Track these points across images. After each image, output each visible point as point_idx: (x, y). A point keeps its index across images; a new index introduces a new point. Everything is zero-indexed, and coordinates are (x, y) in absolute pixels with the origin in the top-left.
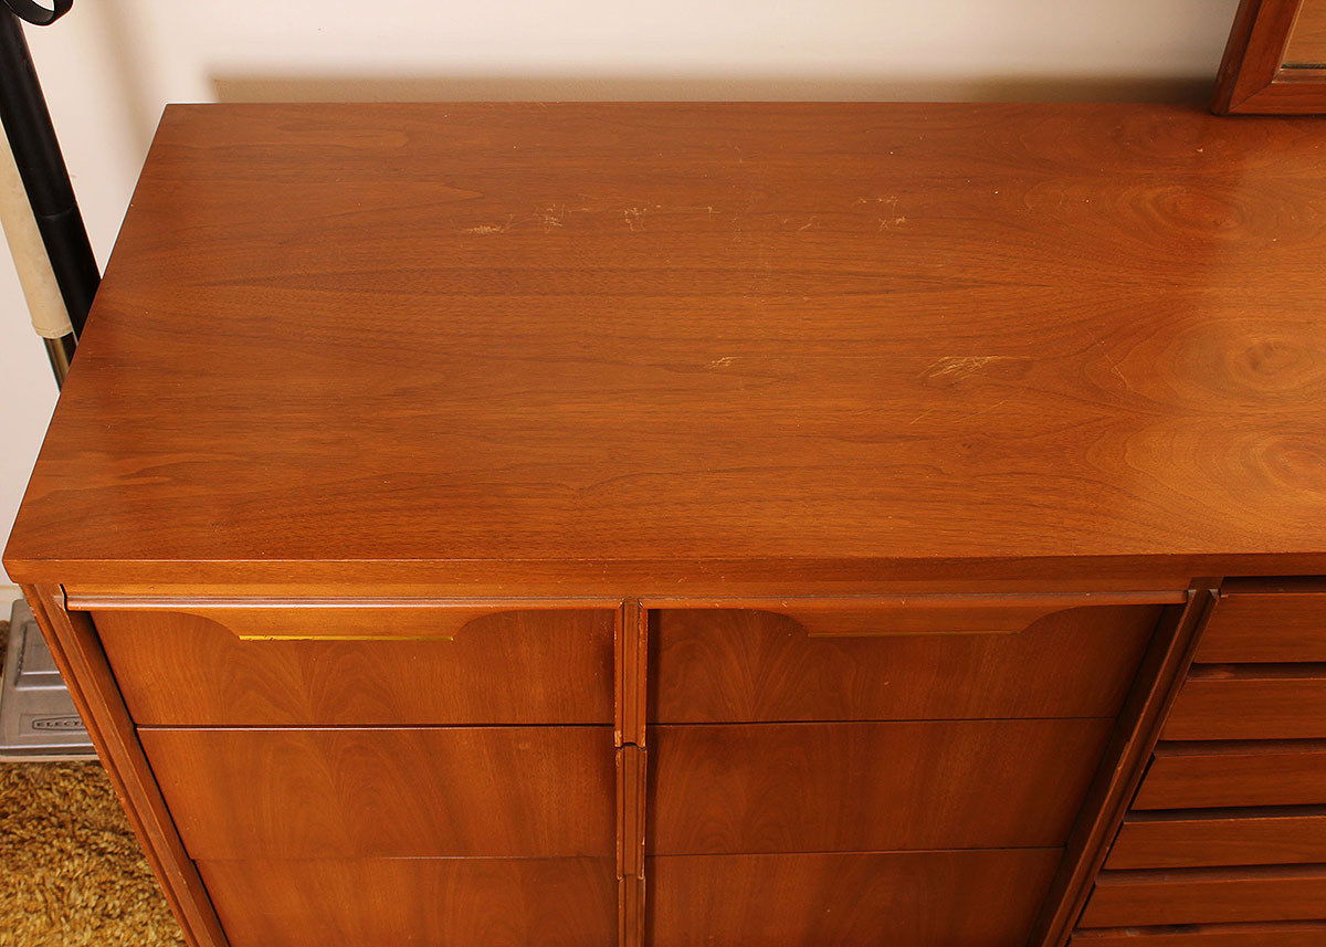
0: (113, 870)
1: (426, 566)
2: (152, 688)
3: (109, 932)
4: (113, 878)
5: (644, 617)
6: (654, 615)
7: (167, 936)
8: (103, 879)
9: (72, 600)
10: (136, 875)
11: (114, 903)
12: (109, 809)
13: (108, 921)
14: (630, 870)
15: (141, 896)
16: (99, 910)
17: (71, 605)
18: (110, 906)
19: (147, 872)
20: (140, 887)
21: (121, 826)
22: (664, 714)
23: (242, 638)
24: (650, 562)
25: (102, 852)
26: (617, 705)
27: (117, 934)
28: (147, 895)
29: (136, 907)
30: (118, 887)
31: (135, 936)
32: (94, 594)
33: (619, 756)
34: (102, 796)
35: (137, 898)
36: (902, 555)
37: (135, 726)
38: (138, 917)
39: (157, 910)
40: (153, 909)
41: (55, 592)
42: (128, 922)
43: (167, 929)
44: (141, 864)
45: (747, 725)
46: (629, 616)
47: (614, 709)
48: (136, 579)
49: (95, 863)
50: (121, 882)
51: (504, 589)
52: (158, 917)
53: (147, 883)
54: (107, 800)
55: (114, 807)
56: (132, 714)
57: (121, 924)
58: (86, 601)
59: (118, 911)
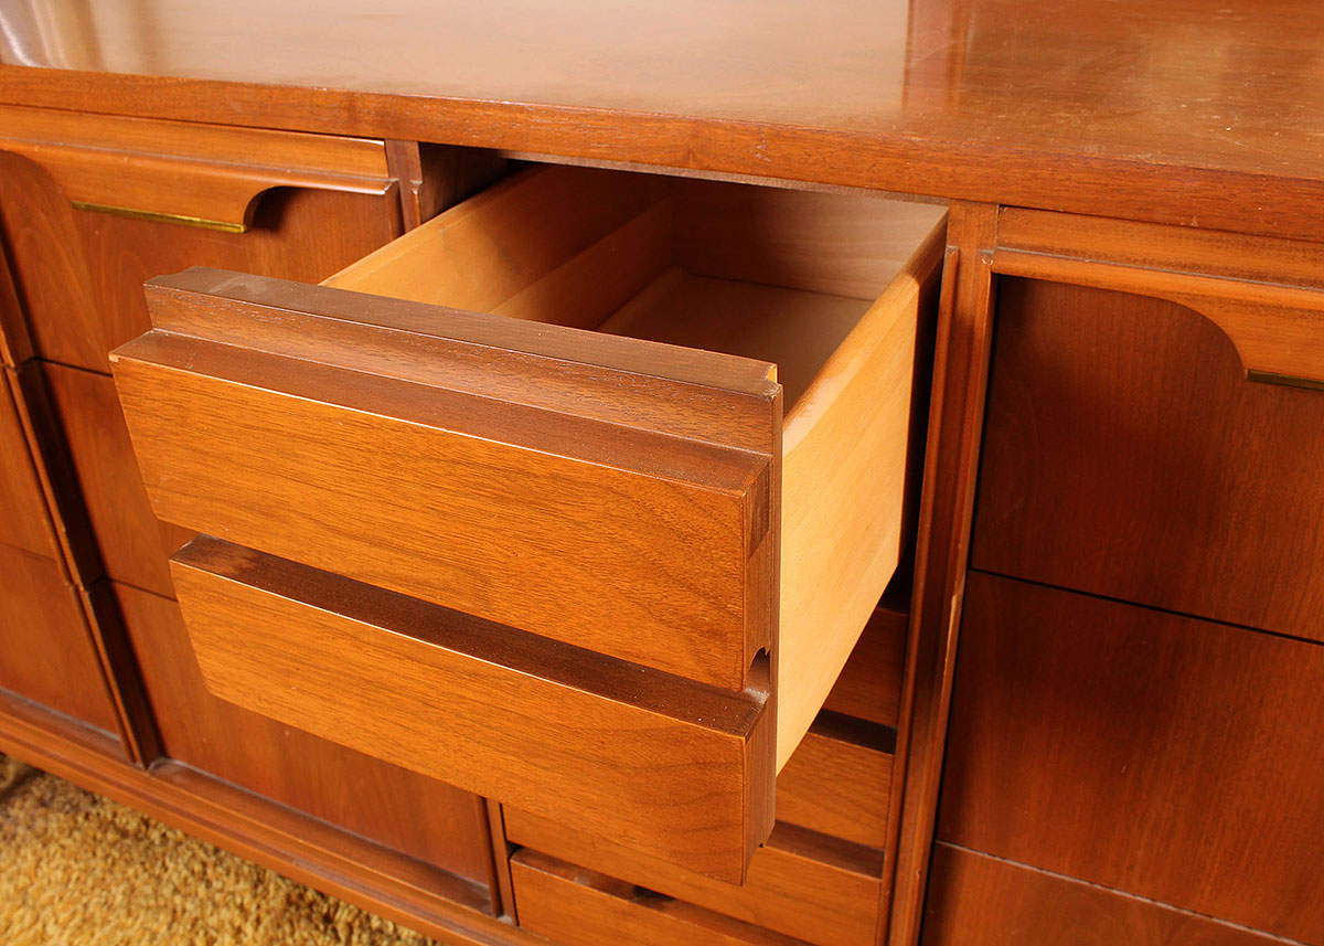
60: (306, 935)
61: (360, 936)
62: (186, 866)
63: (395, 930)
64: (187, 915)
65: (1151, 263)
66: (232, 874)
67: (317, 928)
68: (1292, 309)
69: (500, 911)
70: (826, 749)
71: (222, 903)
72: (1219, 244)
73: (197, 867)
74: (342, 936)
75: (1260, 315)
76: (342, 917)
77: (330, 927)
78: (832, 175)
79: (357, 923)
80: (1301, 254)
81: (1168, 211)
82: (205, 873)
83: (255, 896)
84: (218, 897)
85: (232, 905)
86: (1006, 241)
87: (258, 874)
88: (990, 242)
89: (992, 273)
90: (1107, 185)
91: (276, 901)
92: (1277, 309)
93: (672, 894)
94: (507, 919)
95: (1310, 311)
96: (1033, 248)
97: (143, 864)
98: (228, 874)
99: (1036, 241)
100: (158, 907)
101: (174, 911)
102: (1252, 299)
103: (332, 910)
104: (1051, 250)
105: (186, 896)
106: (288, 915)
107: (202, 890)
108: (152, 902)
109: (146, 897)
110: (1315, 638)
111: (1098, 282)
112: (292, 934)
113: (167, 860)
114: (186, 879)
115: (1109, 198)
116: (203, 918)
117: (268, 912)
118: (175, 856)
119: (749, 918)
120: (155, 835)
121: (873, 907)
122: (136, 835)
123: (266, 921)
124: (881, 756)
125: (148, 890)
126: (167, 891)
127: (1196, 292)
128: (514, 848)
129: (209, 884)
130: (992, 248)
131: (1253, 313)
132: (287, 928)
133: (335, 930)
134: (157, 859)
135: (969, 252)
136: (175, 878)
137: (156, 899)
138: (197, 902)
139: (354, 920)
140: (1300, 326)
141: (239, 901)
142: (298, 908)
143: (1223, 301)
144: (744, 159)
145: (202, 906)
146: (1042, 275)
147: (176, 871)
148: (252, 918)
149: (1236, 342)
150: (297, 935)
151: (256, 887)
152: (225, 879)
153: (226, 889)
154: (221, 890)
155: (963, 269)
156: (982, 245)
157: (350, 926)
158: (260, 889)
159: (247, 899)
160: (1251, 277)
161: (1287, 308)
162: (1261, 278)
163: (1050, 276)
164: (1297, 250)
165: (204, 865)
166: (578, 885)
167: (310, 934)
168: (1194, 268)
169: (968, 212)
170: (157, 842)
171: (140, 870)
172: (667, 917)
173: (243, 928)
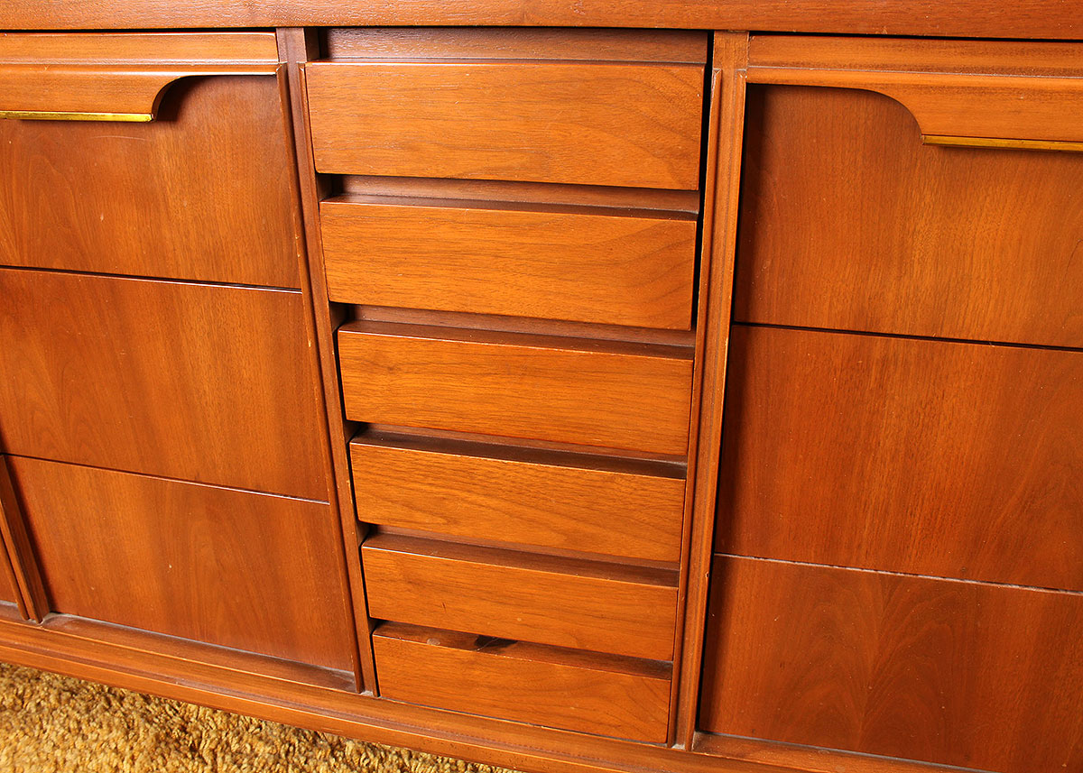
60: (177, 763)
61: (223, 758)
62: (62, 726)
63: (252, 750)
64: (68, 764)
65: (855, 67)
66: (105, 727)
67: (186, 756)
68: (952, 88)
69: (362, 688)
70: (632, 484)
71: (99, 750)
72: (900, 48)
73: (73, 725)
74: (208, 760)
75: (931, 94)
76: (205, 747)
77: (197, 755)
78: (631, 20)
79: (219, 748)
80: (953, 50)
81: (867, 24)
82: (80, 729)
83: (127, 741)
84: (94, 746)
85: (107, 750)
86: (755, 61)
87: (128, 723)
88: (743, 63)
89: (747, 84)
90: (824, 10)
91: (146, 741)
92: (941, 88)
93: (510, 637)
94: (367, 693)
95: (963, 87)
96: (774, 64)
97: (22, 729)
98: (101, 727)
99: (775, 59)
100: (41, 761)
101: (56, 762)
102: (925, 83)
103: (196, 742)
104: (786, 65)
105: (65, 750)
106: (159, 750)
107: (79, 743)
108: (35, 759)
109: (28, 755)
110: (976, 338)
111: (820, 82)
112: (164, 765)
113: (45, 723)
114: (63, 736)
115: (827, 19)
116: (83, 765)
117: (141, 751)
118: (51, 721)
119: (573, 644)
120: (31, 706)
121: (671, 612)
122: (13, 708)
123: (140, 758)
124: (675, 482)
125: (30, 749)
126: (47, 748)
127: (886, 82)
128: (376, 624)
129: (84, 737)
130: (745, 67)
131: (925, 93)
132: (160, 760)
133: (200, 756)
134: (35, 724)
135: (729, 72)
136: (53, 736)
137: (38, 755)
138: (76, 752)
139: (216, 747)
140: (957, 99)
141: (113, 746)
142: (167, 744)
143: (906, 87)
144: (565, 15)
145: (81, 754)
146: (783, 81)
147: (54, 730)
148: (127, 757)
149: (916, 115)
150: (169, 765)
151: (127, 733)
152: (99, 731)
153: (100, 738)
154: (97, 740)
155: (725, 84)
156: (738, 66)
157: (213, 752)
158: (131, 734)
159: (121, 743)
160: (922, 70)
161: (948, 88)
162: (928, 70)
163: (787, 81)
164: (950, 47)
165: (79, 722)
166: (431, 644)
167: (181, 762)
168: (884, 67)
169: (727, 42)
170: (34, 710)
171: (21, 734)
172: (506, 658)
173: (120, 766)
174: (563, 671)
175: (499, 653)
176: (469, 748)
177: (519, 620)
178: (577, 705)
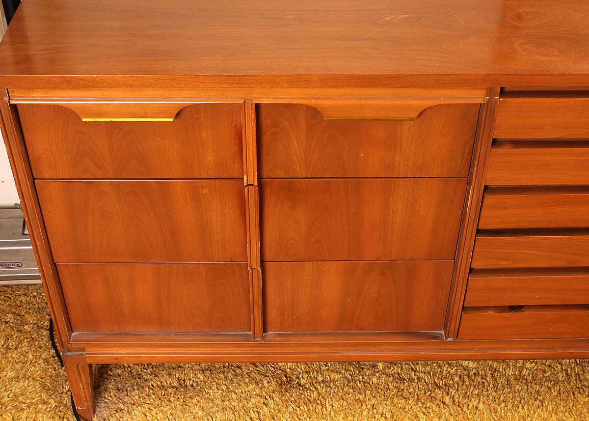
0: (12, 328)
1: (162, 78)
2: (43, 157)
3: (10, 355)
4: (12, 333)
5: (254, 107)
6: (257, 106)
7: (38, 357)
8: (7, 333)
9: (12, 99)
10: (23, 332)
11: (12, 343)
12: (11, 306)
13: (9, 351)
14: (254, 266)
15: (26, 340)
16: (5, 346)
17: (12, 102)
18: (11, 345)
19: (29, 331)
20: (25, 337)
21: (17, 312)
22: (266, 173)
23: (84, 120)
24: (254, 76)
25: (7, 323)
26: (244, 159)
27: (14, 356)
28: (29, 340)
29: (23, 345)
30: (15, 337)
31: (22, 357)
32: (21, 97)
33: (246, 190)
34: (8, 300)
35: (24, 341)
36: (359, 73)
37: (34, 179)
38: (24, 349)
39: (33, 346)
40: (31, 345)
41: (5, 96)
42: (19, 351)
43: (38, 354)
44: (26, 327)
45: (303, 180)
46: (247, 108)
47: (243, 162)
48: (40, 85)
49: (4, 327)
50: (16, 335)
51: (194, 94)
52: (34, 349)
53: (29, 335)
54: (11, 302)
55: (14, 304)
56: (33, 172)
57: (16, 351)
58: (18, 100)
59: (14, 347)
94: (450, 339)
128: (467, 309)
174: (551, 314)
175: (522, 311)
176: (495, 354)
177: (537, 297)
178: (554, 327)
